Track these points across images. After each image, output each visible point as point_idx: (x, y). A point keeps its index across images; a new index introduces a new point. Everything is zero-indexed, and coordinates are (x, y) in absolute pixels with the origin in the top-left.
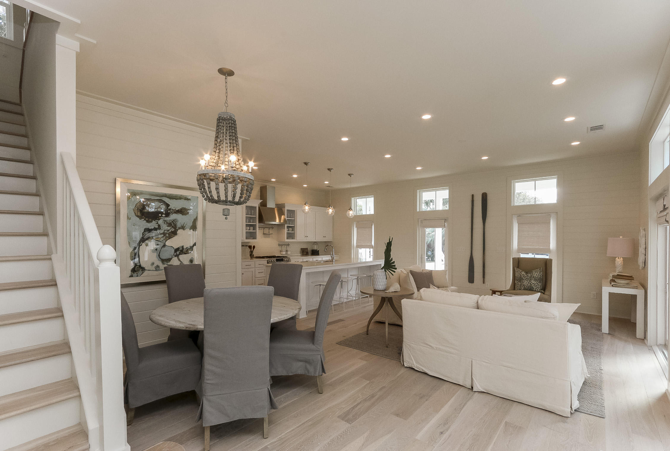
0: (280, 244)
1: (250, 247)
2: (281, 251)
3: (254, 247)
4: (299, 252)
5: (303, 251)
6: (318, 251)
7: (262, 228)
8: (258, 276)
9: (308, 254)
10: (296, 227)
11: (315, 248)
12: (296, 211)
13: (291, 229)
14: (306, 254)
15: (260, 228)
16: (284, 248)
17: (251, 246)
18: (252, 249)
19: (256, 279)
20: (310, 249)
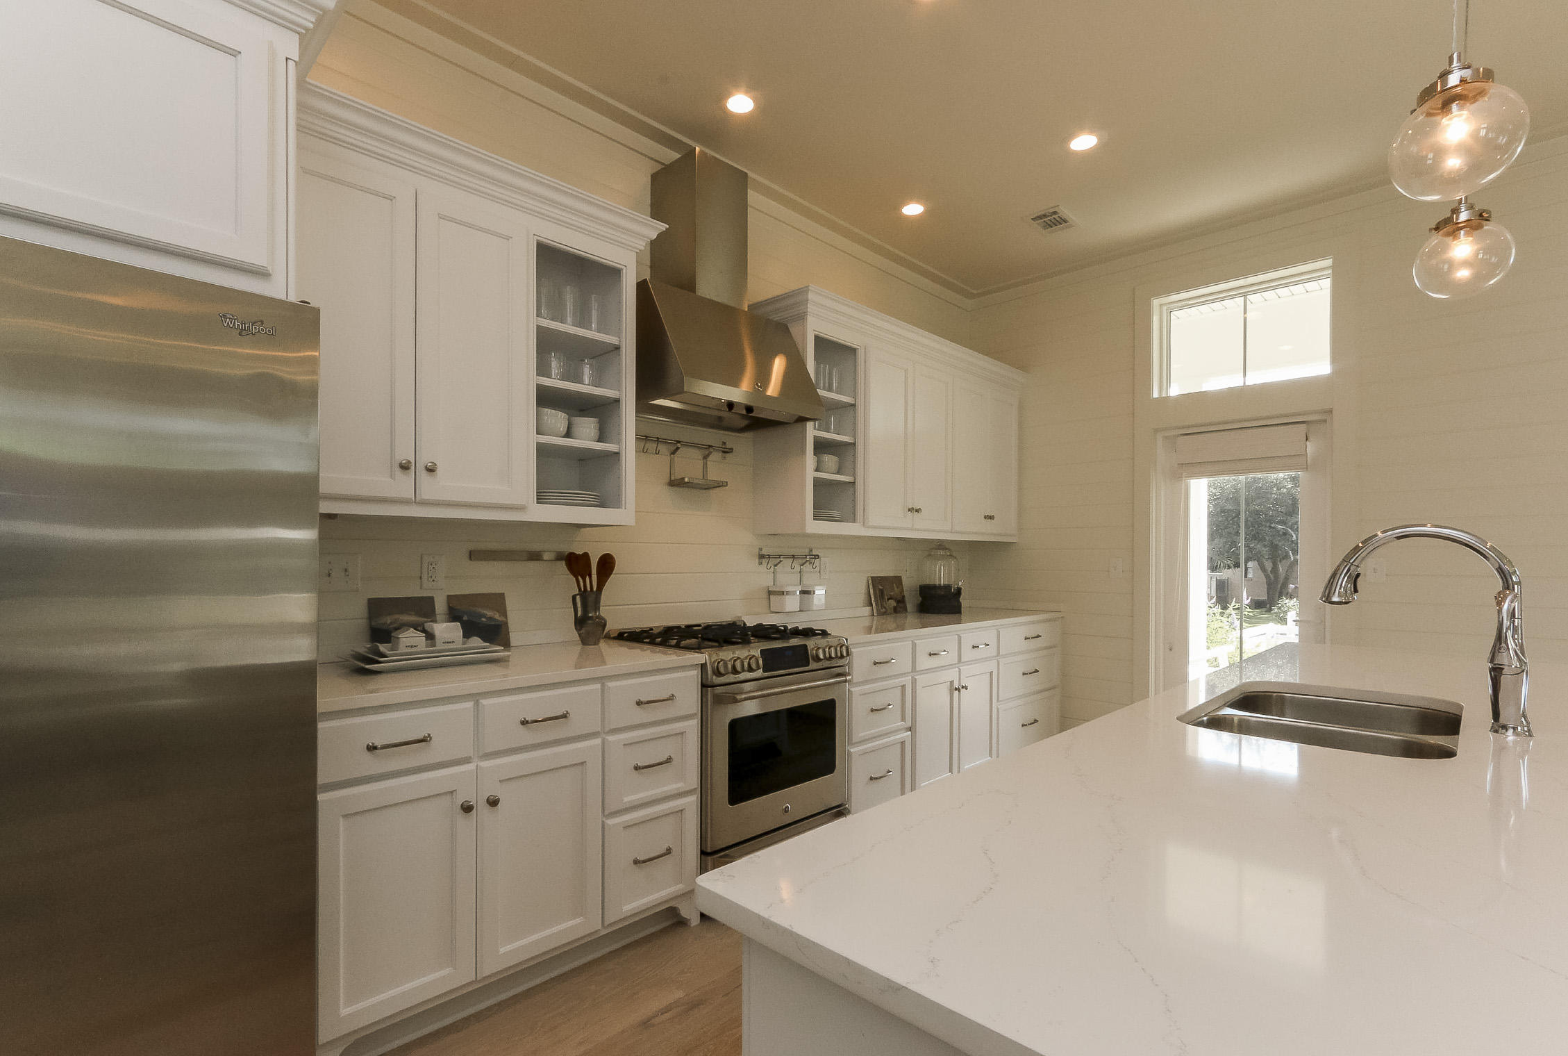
0: (764, 552)
1: (576, 563)
2: (770, 593)
3: (607, 564)
4: (861, 598)
5: (882, 592)
6: (959, 591)
7: (662, 448)
8: (628, 799)
9: (906, 610)
10: (860, 447)
11: (941, 574)
12: (860, 354)
13: (830, 460)
14: (896, 610)
15: (651, 446)
16: (787, 577)
17: (586, 556)
18: (594, 577)
19: (610, 822)
20: (910, 582)
